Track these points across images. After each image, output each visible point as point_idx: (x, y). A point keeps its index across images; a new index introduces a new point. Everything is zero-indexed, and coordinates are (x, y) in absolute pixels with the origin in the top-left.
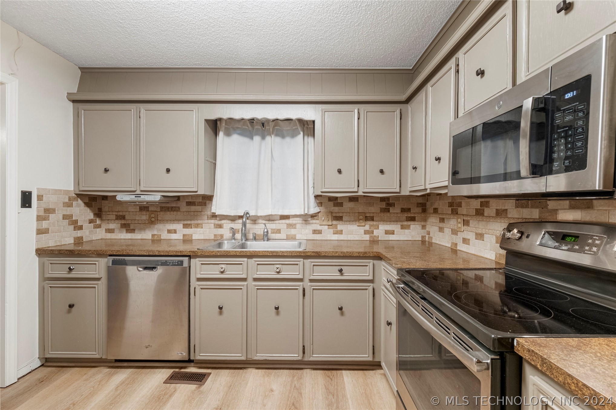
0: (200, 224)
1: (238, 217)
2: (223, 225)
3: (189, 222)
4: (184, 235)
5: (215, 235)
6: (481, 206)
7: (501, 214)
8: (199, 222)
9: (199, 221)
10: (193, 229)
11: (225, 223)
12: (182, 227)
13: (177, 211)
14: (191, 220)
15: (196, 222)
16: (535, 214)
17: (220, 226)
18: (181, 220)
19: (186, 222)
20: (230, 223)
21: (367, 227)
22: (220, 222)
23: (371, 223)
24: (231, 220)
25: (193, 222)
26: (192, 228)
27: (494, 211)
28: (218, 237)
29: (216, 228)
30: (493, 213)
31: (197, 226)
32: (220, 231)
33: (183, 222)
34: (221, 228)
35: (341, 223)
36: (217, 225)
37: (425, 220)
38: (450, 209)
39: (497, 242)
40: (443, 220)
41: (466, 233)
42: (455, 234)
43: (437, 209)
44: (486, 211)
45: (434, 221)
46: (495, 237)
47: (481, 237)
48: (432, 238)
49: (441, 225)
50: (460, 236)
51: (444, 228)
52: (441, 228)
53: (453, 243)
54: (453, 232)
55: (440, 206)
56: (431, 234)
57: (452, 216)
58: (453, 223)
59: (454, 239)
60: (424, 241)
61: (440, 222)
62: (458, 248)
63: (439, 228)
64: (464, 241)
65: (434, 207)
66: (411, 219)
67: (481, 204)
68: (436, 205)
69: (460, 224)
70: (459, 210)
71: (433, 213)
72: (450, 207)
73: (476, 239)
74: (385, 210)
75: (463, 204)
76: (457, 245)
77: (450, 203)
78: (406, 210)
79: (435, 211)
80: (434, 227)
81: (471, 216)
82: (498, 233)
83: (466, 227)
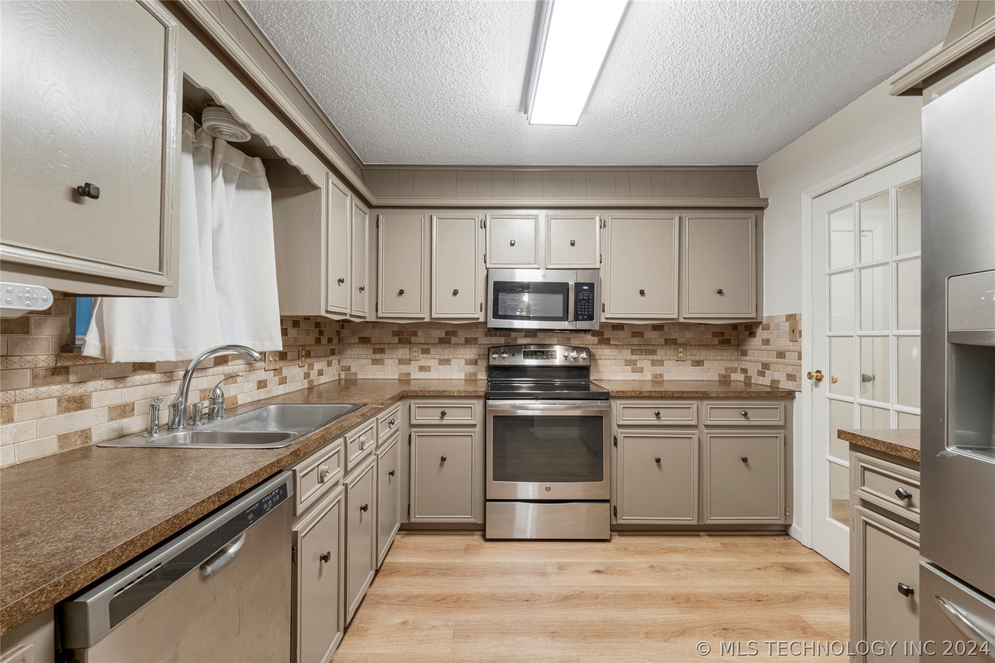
1: (131, 368)
2: (89, 396)
5: (63, 438)
6: (446, 335)
7: (469, 342)
11: (96, 391)
17: (80, 403)
20: (112, 386)
21: (305, 369)
22: (80, 390)
23: (309, 361)
24: (115, 379)
27: (463, 339)
28: (73, 440)
29: (68, 410)
30: (462, 341)
32: (79, 420)
34: (82, 409)
35: (286, 365)
36: (68, 401)
37: (340, 353)
38: (397, 338)
39: (466, 364)
40: (382, 351)
41: (425, 361)
42: (406, 364)
43: (369, 338)
44: (454, 340)
45: (361, 353)
46: (464, 360)
47: (447, 362)
48: (356, 374)
49: (378, 356)
50: (415, 365)
51: (383, 360)
52: (378, 360)
53: (402, 374)
54: (401, 362)
55: (375, 335)
56: (353, 370)
57: (400, 346)
58: (403, 352)
59: (404, 369)
60: (340, 380)
61: (374, 353)
62: (412, 377)
63: (373, 360)
64: (422, 369)
65: (360, 336)
66: (333, 353)
67: (447, 333)
68: (367, 334)
69: (417, 353)
70: (413, 339)
71: (359, 343)
72: (397, 335)
73: (440, 365)
74: (318, 341)
75: (420, 333)
76: (409, 374)
77: (396, 331)
78: (330, 340)
79: (365, 341)
80: (360, 360)
81: (432, 344)
82: (468, 357)
83: (425, 355)
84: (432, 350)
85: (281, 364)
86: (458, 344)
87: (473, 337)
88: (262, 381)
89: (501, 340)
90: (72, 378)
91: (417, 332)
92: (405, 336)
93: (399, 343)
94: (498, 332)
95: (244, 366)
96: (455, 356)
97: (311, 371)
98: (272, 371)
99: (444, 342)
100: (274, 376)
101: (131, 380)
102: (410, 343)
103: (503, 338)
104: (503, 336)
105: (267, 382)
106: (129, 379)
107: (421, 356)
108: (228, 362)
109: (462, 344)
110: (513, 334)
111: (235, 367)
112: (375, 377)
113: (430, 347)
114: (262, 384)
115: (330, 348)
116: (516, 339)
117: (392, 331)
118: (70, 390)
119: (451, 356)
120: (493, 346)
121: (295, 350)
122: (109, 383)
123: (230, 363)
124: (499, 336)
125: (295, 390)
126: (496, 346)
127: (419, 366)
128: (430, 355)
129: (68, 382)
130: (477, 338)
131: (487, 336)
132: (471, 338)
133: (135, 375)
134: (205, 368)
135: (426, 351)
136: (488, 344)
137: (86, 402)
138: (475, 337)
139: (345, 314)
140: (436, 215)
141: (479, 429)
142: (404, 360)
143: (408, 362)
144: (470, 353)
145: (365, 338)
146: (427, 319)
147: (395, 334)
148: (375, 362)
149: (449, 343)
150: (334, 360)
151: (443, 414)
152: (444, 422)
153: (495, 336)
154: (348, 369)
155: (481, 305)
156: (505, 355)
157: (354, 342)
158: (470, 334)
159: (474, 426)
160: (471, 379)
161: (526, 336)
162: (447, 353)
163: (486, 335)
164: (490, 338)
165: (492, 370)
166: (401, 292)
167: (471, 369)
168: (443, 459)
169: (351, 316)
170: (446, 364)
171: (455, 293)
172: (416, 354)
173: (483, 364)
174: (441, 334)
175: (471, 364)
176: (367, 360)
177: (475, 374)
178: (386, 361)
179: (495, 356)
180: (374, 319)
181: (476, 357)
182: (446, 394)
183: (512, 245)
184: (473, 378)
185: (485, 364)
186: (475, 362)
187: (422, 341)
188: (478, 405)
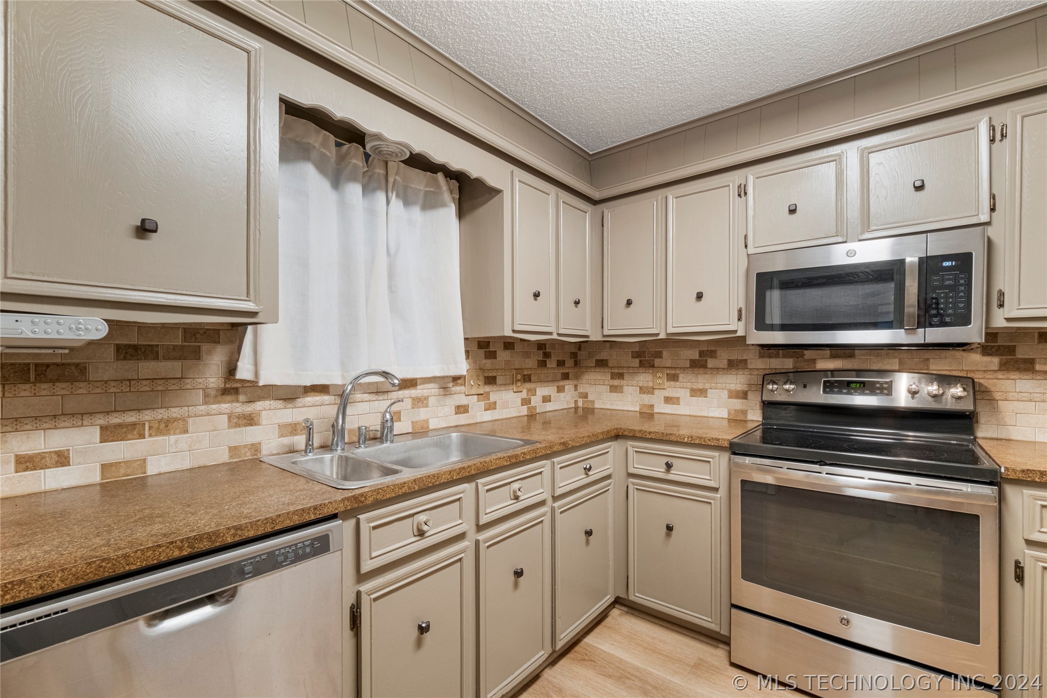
0: (176, 420)
1: (302, 390)
2: (259, 414)
3: (130, 418)
4: (105, 467)
5: (233, 450)
6: (700, 356)
7: (733, 365)
8: (175, 412)
9: (173, 410)
10: (147, 439)
11: (265, 409)
12: (98, 440)
13: (72, 380)
14: (139, 410)
15: (162, 414)
17: (250, 420)
18: (91, 414)
19: (115, 419)
20: (281, 406)
21: (524, 394)
22: (249, 409)
23: (528, 385)
24: (285, 400)
25: (147, 416)
26: (142, 436)
28: (243, 452)
29: (238, 425)
31: (165, 427)
32: (249, 435)
33: (101, 420)
34: (252, 425)
35: (495, 389)
36: (238, 417)
37: (577, 377)
38: (637, 360)
39: (730, 397)
40: (621, 376)
41: (672, 390)
42: (649, 393)
43: (606, 361)
44: (711, 363)
45: (599, 377)
46: (726, 392)
47: (702, 392)
48: (593, 402)
49: (616, 382)
50: (659, 395)
51: (622, 387)
52: (616, 387)
53: (644, 405)
54: (642, 390)
55: (612, 356)
56: (590, 398)
57: (641, 370)
58: (645, 378)
59: (647, 399)
60: (576, 408)
61: (612, 378)
62: (656, 410)
63: (611, 386)
64: (668, 400)
65: (597, 358)
66: (566, 377)
67: (702, 354)
68: (603, 356)
69: (661, 379)
70: (657, 362)
71: (596, 366)
72: (637, 357)
73: (692, 396)
74: (542, 364)
75: (665, 353)
76: (652, 406)
77: (637, 352)
78: (561, 363)
79: (602, 364)
80: (598, 387)
81: (681, 368)
82: (733, 387)
83: (672, 383)
84: (681, 376)
85: (487, 388)
86: (717, 369)
87: (740, 358)
88: (461, 406)
89: (788, 364)
90: (242, 398)
91: (661, 352)
92: (647, 358)
93: (640, 367)
94: (781, 351)
95: (437, 390)
96: (713, 385)
97: (532, 397)
98: (476, 396)
99: (698, 365)
100: (478, 402)
101: (300, 402)
102: (653, 366)
103: (791, 360)
104: (791, 357)
105: (468, 407)
106: (299, 400)
107: (667, 384)
108: (416, 386)
109: (724, 369)
110: (808, 354)
111: (425, 391)
112: (614, 407)
113: (678, 372)
114: (461, 409)
115: (561, 371)
116: (814, 361)
117: (632, 352)
118: (239, 408)
119: (707, 384)
120: (774, 371)
121: (507, 374)
122: (279, 404)
123: (418, 387)
124: (784, 357)
125: (508, 417)
126: (777, 371)
127: (664, 397)
128: (678, 383)
129: (238, 401)
130: (746, 360)
131: (763, 357)
132: (737, 359)
133: (307, 396)
134: (387, 392)
135: (674, 378)
136: (765, 369)
137: (255, 419)
138: (745, 358)
139: (550, 333)
140: (671, 192)
141: (722, 494)
142: (647, 388)
143: (649, 391)
144: (736, 381)
145: (602, 360)
146: (662, 336)
147: (636, 355)
148: (614, 389)
149: (704, 366)
150: (569, 386)
151: (669, 466)
152: (670, 477)
153: (777, 356)
154: (585, 396)
155: (740, 311)
156: (787, 387)
157: (591, 365)
158: (736, 355)
159: (716, 490)
160: (736, 420)
161: (833, 357)
162: (701, 381)
163: (761, 356)
164: (767, 360)
165: (768, 406)
166: (629, 303)
167: (738, 404)
168: (669, 528)
169: (559, 335)
170: (700, 396)
171: (699, 296)
172: (660, 381)
173: (754, 401)
174: (695, 354)
175: (737, 397)
176: (604, 387)
177: (744, 412)
178: (625, 388)
179: (770, 387)
180: (600, 338)
181: (745, 388)
182: (673, 438)
183: (792, 211)
184: (741, 417)
185: (760, 400)
186: (744, 395)
187: (669, 364)
188: (721, 460)
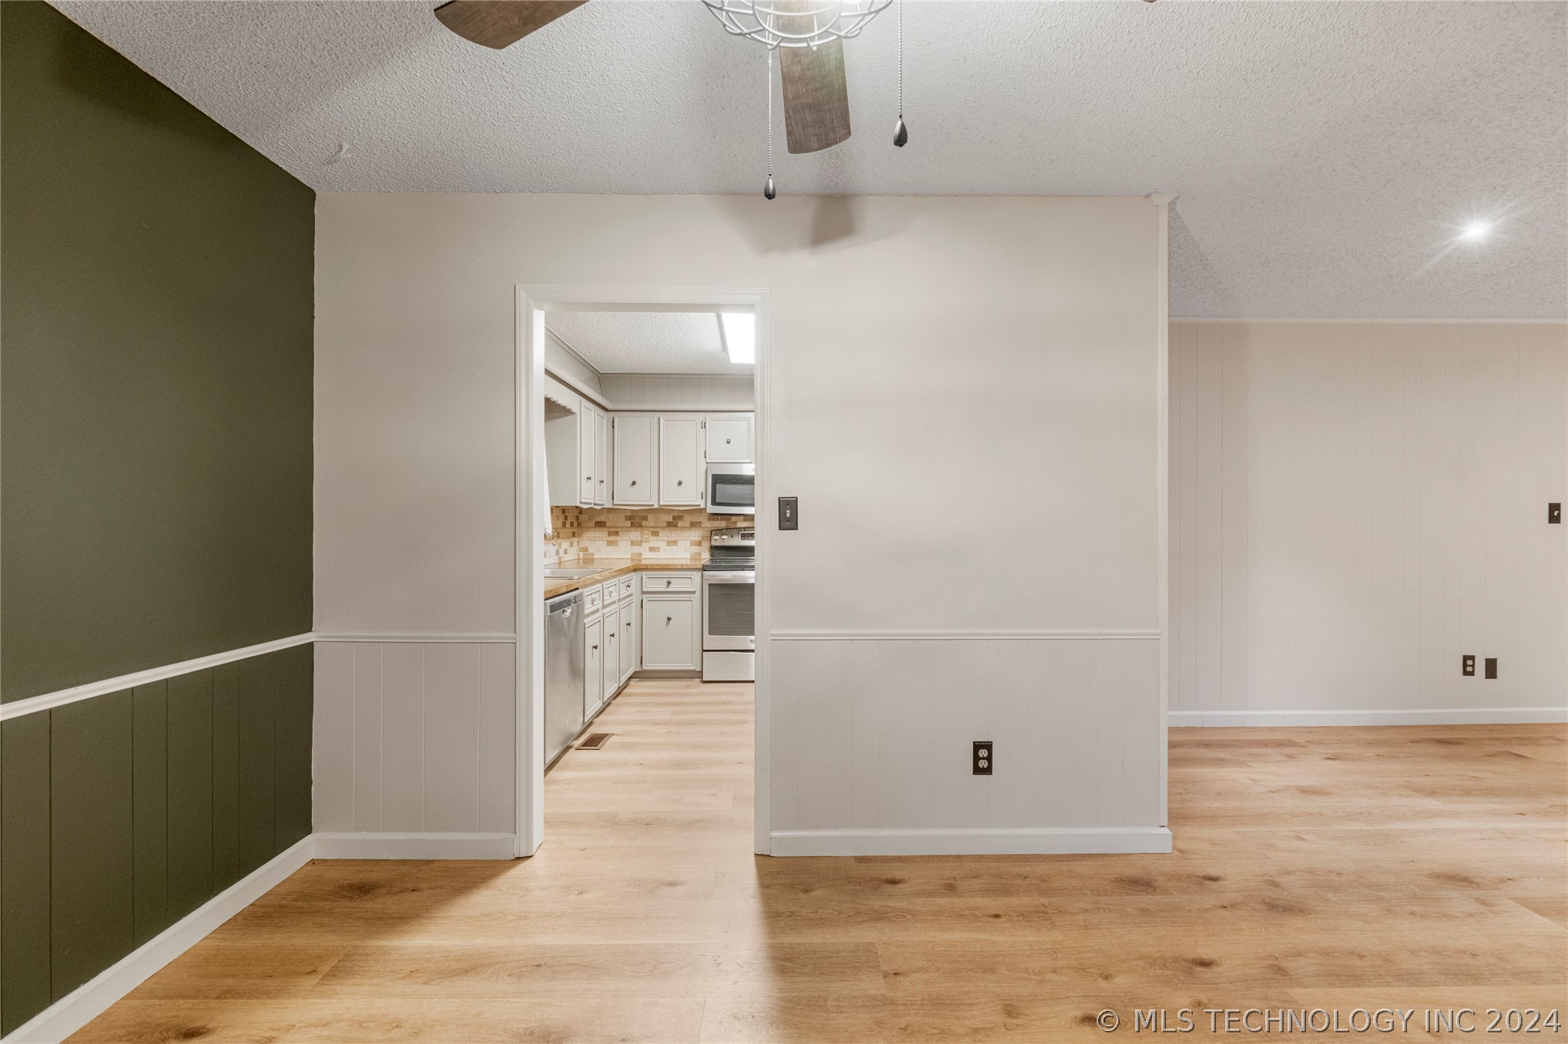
6: (673, 519)
7: (694, 525)
16: (723, 524)
27: (689, 523)
30: (688, 524)
37: (579, 536)
38: (629, 522)
39: (692, 545)
40: (616, 533)
41: (654, 542)
42: (638, 545)
43: (605, 522)
44: (680, 524)
45: (598, 535)
46: (689, 542)
47: (675, 543)
48: (593, 554)
49: (613, 538)
50: (646, 546)
51: (617, 541)
52: (612, 542)
53: (634, 554)
54: (633, 543)
55: (610, 520)
56: (590, 551)
57: (632, 529)
58: (635, 535)
59: (636, 549)
60: (579, 559)
61: (609, 535)
62: (643, 557)
63: (608, 542)
64: (651, 549)
65: (597, 520)
66: (574, 535)
67: (674, 518)
68: (602, 518)
70: (644, 523)
71: (595, 527)
72: (629, 520)
73: (668, 545)
74: (564, 524)
75: (650, 517)
76: (640, 554)
77: (629, 516)
78: (572, 524)
79: (600, 525)
80: (597, 542)
81: (661, 528)
82: (693, 539)
83: (655, 537)
84: (660, 533)
86: (684, 528)
87: (696, 521)
91: (647, 517)
92: (636, 521)
93: (631, 527)
96: (681, 538)
99: (671, 525)
102: (641, 526)
103: (725, 522)
107: (651, 538)
109: (688, 528)
110: (733, 519)
112: (609, 557)
113: (659, 530)
116: (736, 522)
117: (626, 516)
119: (677, 538)
120: (716, 529)
124: (721, 520)
126: (718, 529)
127: (649, 547)
128: (658, 538)
130: (702, 522)
132: (694, 522)
135: (656, 534)
136: (711, 527)
138: (700, 521)
139: (590, 504)
140: (663, 417)
141: (698, 594)
142: (636, 541)
143: (639, 543)
144: (695, 535)
145: (601, 522)
146: (656, 506)
147: (628, 518)
148: (610, 543)
149: (676, 526)
150: (575, 540)
151: (669, 583)
152: (669, 589)
153: (717, 520)
154: (586, 550)
155: (702, 494)
156: (724, 537)
157: (591, 525)
158: (695, 518)
159: (694, 592)
160: (696, 557)
161: (745, 520)
162: (674, 535)
163: (709, 520)
164: (712, 522)
165: (714, 549)
166: (634, 483)
167: (696, 549)
168: (669, 619)
169: (595, 504)
170: (673, 545)
171: (680, 483)
172: (646, 536)
173: (706, 546)
174: (669, 518)
175: (696, 545)
176: (603, 542)
177: (700, 554)
178: (620, 542)
179: (715, 537)
180: (609, 505)
181: (700, 539)
182: (672, 567)
183: (728, 443)
184: (698, 557)
185: (709, 545)
186: (700, 543)
187: (652, 524)
188: (697, 576)
